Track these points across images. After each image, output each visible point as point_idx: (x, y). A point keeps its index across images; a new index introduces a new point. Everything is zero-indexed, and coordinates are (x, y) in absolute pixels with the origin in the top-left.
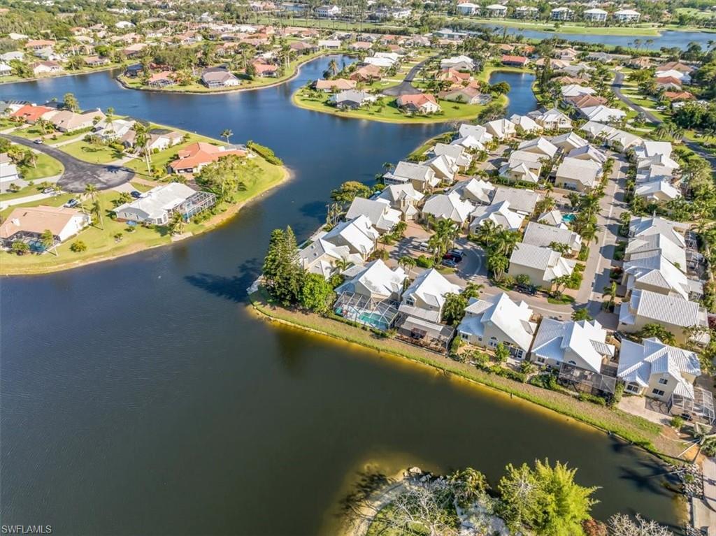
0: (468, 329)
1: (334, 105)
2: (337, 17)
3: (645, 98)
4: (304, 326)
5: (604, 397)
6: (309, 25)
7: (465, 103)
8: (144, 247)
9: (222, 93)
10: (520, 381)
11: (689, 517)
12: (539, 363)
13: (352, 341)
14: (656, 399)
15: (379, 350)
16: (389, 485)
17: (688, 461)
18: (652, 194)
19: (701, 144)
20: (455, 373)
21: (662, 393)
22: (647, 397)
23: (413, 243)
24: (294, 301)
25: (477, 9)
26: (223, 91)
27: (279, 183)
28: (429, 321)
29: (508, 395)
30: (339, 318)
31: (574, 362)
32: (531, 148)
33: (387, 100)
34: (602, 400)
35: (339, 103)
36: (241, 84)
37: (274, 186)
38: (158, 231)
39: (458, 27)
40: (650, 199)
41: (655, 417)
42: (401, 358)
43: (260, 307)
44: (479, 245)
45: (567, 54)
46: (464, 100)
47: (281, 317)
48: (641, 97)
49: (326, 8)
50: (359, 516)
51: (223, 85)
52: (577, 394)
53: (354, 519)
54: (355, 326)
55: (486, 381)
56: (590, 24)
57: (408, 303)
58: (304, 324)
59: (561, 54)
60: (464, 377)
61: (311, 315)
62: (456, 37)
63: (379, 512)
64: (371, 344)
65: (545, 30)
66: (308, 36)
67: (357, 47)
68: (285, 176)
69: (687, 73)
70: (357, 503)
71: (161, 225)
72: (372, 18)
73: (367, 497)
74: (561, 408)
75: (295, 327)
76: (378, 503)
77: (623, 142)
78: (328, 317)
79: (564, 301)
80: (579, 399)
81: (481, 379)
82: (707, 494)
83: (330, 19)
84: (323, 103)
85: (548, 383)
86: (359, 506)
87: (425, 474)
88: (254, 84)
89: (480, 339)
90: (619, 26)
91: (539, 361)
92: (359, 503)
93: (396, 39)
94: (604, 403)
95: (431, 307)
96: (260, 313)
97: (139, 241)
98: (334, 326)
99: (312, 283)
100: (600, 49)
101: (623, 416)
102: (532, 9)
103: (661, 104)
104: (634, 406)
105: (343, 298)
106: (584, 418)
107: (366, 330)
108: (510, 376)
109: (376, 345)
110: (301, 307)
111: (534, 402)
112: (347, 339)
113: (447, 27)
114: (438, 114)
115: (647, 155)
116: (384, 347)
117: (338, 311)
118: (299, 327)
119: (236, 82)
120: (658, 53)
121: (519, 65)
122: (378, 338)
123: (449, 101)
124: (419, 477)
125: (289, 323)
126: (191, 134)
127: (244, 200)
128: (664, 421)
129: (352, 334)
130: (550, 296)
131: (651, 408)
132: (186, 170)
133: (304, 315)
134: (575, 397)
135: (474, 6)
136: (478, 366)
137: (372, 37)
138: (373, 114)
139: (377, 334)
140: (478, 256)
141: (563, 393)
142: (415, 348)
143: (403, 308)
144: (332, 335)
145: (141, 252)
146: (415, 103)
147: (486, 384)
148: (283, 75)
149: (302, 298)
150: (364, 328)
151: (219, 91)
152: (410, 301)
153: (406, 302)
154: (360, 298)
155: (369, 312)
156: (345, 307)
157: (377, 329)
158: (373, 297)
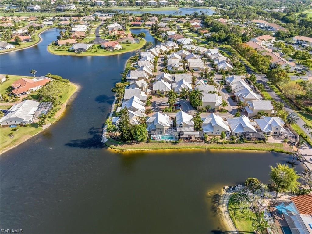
0: (207, 130)
1: (73, 51)
2: (40, 10)
3: (193, 34)
4: (140, 149)
5: (262, 140)
6: (28, 15)
7: (130, 43)
8: (30, 137)
9: (6, 53)
10: (234, 143)
11: (307, 168)
12: (236, 135)
13: (165, 149)
14: (275, 136)
15: (177, 149)
16: (222, 196)
17: (295, 152)
18: (225, 68)
19: (222, 48)
20: (210, 148)
21: (276, 133)
22: (272, 136)
23: (157, 103)
24: (133, 139)
25: (104, 3)
26: (7, 52)
27: (76, 90)
28: (191, 131)
29: (232, 150)
30: (154, 141)
31: (248, 131)
32: (172, 58)
33: (96, 46)
34: (262, 141)
35: (76, 50)
36: (15, 47)
37: (74, 92)
38: (32, 126)
39: (103, 11)
40: (225, 70)
41: (279, 141)
42: (188, 149)
43: (114, 147)
44: (181, 98)
45: (154, 19)
46: (129, 42)
47: (128, 149)
48: (192, 33)
49: (32, 6)
50: (221, 212)
51: (5, 48)
52: (254, 142)
53: (221, 214)
54: (163, 142)
55: (223, 147)
56: (152, 7)
57: (180, 127)
58: (140, 148)
59: (152, 19)
60: (214, 148)
61: (141, 143)
62: (104, 16)
63: (228, 207)
64: (173, 148)
65: (137, 10)
66: (32, 20)
67: (63, 24)
68: (76, 87)
69: (200, 23)
70: (217, 208)
71: (31, 123)
72: (57, 10)
73: (219, 204)
74: (252, 148)
75: (136, 151)
76: (224, 205)
77: (201, 51)
78: (149, 142)
79: (225, 111)
80: (255, 143)
81: (221, 147)
82: (307, 159)
83: (36, 11)
84: (67, 51)
85: (243, 141)
86: (219, 209)
87: (230, 187)
88: (22, 46)
89: (212, 133)
90: (163, 7)
91: (235, 134)
92: (218, 208)
93: (79, 19)
94: (263, 142)
95: (190, 126)
96: (116, 150)
97: (25, 134)
98: (154, 145)
99: (140, 129)
100: (164, 16)
101: (270, 144)
102: (128, 2)
103: (200, 35)
104: (271, 140)
105: (152, 132)
106: (260, 149)
107: (168, 142)
108: (230, 143)
109: (175, 147)
110: (134, 142)
111: (242, 149)
112: (162, 149)
113: (97, 12)
114: (123, 49)
115: (211, 54)
116: (179, 147)
117: (152, 139)
118: (138, 150)
119: (12, 46)
120: (184, 16)
121: (139, 25)
122: (175, 144)
123: (123, 43)
124: (229, 189)
125: (133, 150)
126: (9, 76)
127: (65, 102)
128: (281, 142)
129: (163, 146)
130: (220, 111)
131: (276, 139)
132: (22, 94)
133: (138, 144)
134: (253, 143)
135: (103, 2)
136: (217, 143)
137: (67, 19)
138: (94, 53)
139: (173, 143)
140: (184, 103)
141: (249, 143)
142: (191, 144)
143: (179, 129)
144: (155, 149)
145: (29, 139)
146: (111, 45)
147: (224, 149)
148: (35, 41)
149: (137, 137)
150: (167, 142)
151: (5, 52)
152: (181, 125)
153: (179, 126)
154: (159, 130)
155: (164, 135)
156: (153, 136)
157: (172, 141)
158: (164, 128)
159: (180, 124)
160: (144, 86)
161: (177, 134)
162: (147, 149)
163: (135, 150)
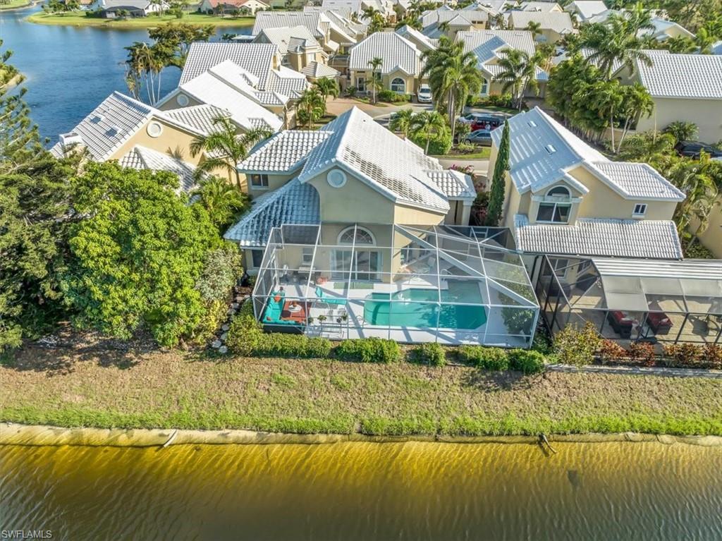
1: (101, 15)
4: (126, 427)
13: (394, 435)
15: (540, 441)
30: (290, 341)
54: (379, 357)
57: (545, 213)
61: (150, 365)
75: (77, 444)
78: (233, 352)
95: (640, 209)
98: (285, 385)
105: (275, 257)
107: (434, 362)
109: (516, 422)
110: (92, 339)
112: (367, 434)
118: (103, 435)
122: (506, 387)
125: (44, 434)
133: (114, 370)
139: (490, 366)
144: (287, 430)
149: (85, 291)
150: (420, 356)
152: (559, 201)
153: (534, 211)
154: (347, 238)
155: (391, 288)
156: (290, 292)
157: (471, 342)
158: (397, 222)
159: (552, 182)
160: (303, 49)
161: (520, 275)
162: (197, 434)
163: (65, 435)
